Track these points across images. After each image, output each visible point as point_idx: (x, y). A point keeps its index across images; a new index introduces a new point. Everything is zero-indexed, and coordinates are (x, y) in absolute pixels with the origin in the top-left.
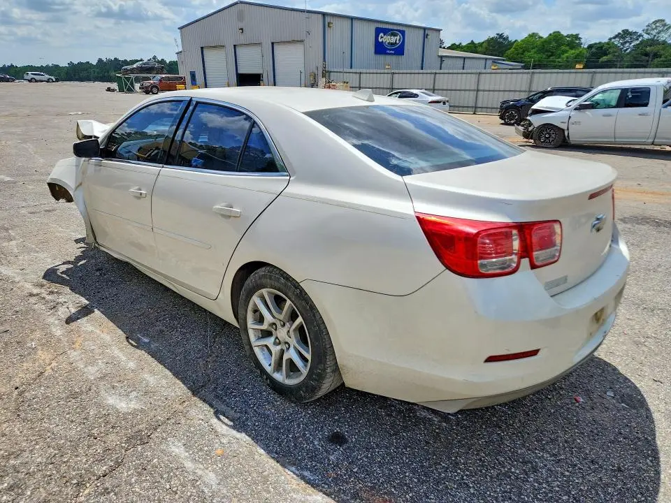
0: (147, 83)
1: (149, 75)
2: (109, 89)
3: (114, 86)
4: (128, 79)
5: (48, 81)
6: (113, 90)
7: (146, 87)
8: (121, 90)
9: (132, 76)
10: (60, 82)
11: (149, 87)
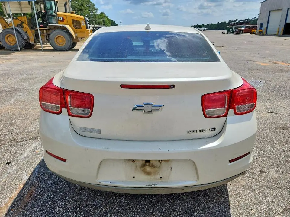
0: (238, 29)
1: (241, 26)
2: (223, 33)
3: (225, 31)
4: (231, 28)
5: (204, 30)
6: (224, 33)
7: (237, 31)
8: (227, 33)
9: (233, 27)
10: (208, 31)
11: (239, 31)
